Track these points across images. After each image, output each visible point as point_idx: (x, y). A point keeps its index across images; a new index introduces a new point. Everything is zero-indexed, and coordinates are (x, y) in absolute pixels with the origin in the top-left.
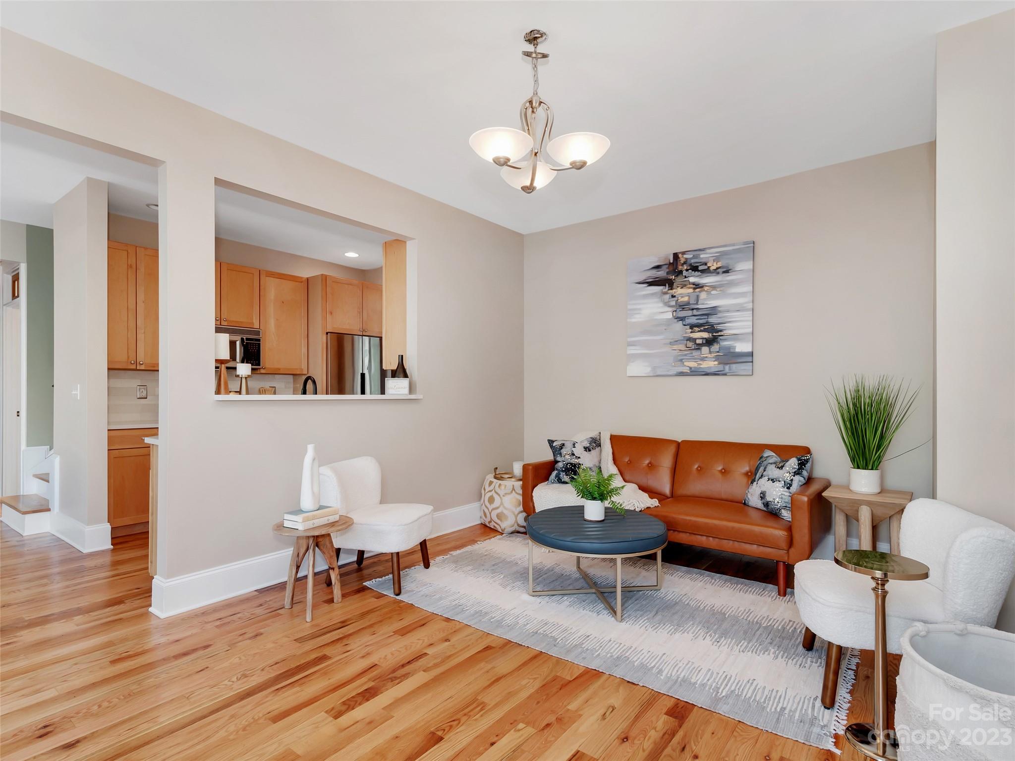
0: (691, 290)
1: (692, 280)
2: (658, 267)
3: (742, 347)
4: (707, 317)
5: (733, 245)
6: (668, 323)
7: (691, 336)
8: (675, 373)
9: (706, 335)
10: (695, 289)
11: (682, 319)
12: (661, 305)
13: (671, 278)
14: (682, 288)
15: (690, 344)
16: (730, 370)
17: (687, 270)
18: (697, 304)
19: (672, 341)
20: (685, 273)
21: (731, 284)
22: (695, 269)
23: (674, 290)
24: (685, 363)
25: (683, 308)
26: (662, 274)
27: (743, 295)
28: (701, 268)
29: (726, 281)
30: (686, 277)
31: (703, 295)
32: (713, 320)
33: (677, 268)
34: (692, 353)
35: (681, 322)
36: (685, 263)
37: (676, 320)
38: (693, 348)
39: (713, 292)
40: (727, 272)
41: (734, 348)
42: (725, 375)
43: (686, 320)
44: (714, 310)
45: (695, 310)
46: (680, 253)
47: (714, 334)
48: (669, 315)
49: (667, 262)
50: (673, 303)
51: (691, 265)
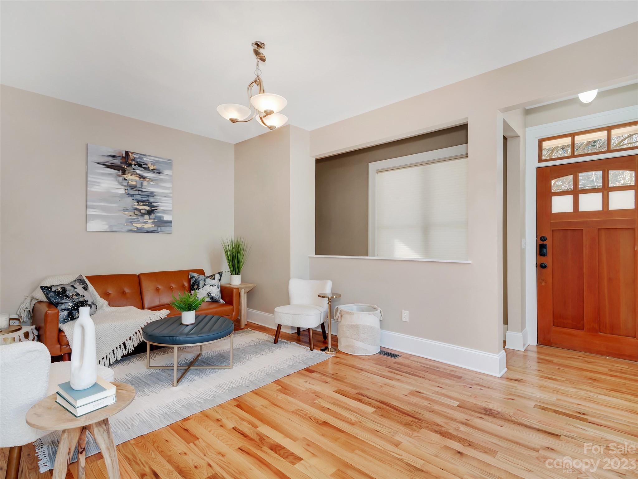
0: (138, 179)
1: (138, 172)
2: (114, 156)
3: (167, 218)
4: (147, 197)
5: (163, 159)
6: (121, 196)
7: (138, 207)
8: (127, 230)
9: (147, 208)
10: (140, 178)
11: (132, 195)
12: (116, 183)
13: (124, 166)
14: (131, 175)
15: (137, 212)
16: (161, 230)
17: (135, 165)
18: (141, 188)
19: (125, 209)
20: (133, 166)
21: (161, 180)
22: (140, 165)
23: (126, 176)
24: (134, 224)
25: (133, 189)
26: (117, 162)
27: (168, 188)
28: (144, 166)
29: (159, 178)
30: (134, 169)
31: (145, 183)
32: (151, 199)
33: (128, 161)
34: (138, 218)
35: (131, 197)
36: (133, 160)
37: (127, 196)
38: (139, 215)
39: (151, 183)
40: (159, 173)
41: (163, 217)
42: (158, 232)
43: (135, 197)
44: (152, 194)
45: (140, 191)
46: (130, 152)
47: (152, 208)
48: (123, 192)
49: (121, 155)
50: (126, 184)
51: (137, 162)
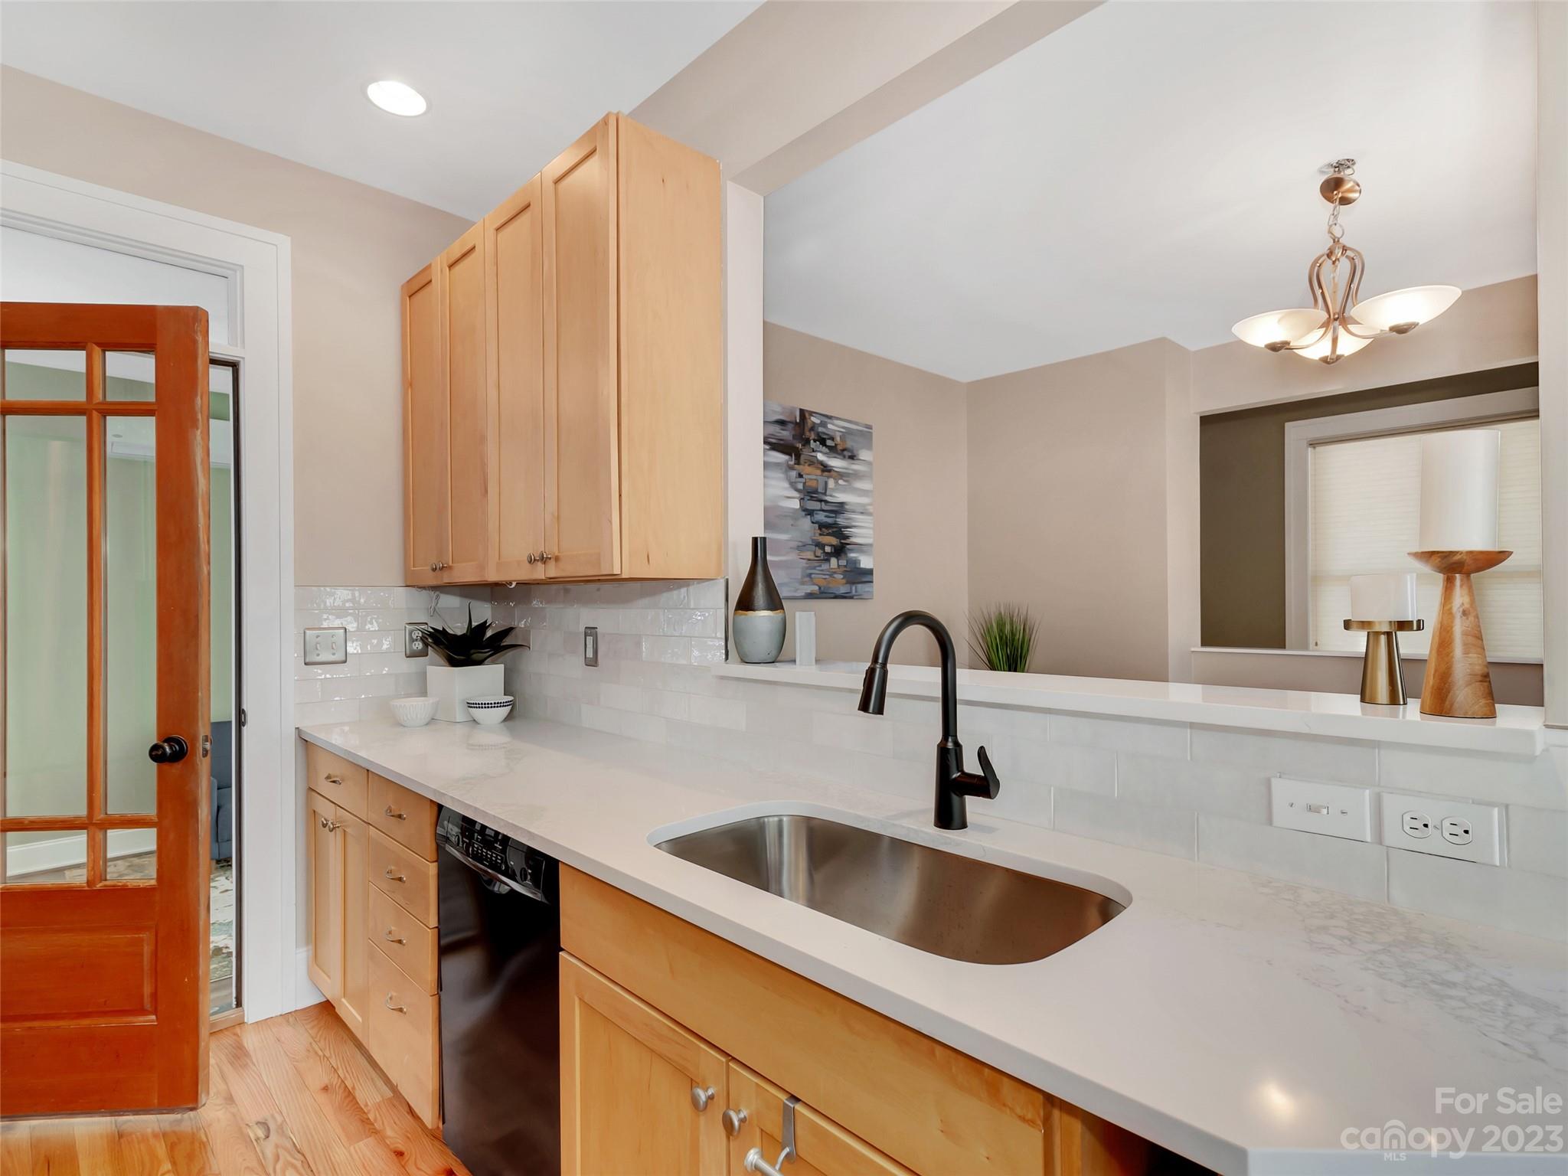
0: (819, 472)
1: (820, 457)
2: (782, 423)
3: (865, 562)
4: (834, 515)
5: (856, 423)
6: (793, 515)
7: (820, 540)
8: (803, 594)
9: (834, 541)
10: (823, 471)
11: (810, 513)
12: (786, 485)
13: (797, 445)
14: (809, 465)
15: (819, 552)
16: (856, 592)
17: (815, 441)
18: (825, 494)
19: (800, 544)
20: (813, 444)
21: (857, 475)
22: (823, 442)
23: (801, 467)
24: (814, 580)
25: (812, 497)
26: (786, 434)
27: (864, 493)
28: (829, 443)
29: (853, 470)
30: (813, 451)
31: (831, 483)
32: (841, 521)
33: (803, 433)
34: (820, 566)
35: (809, 517)
36: (812, 429)
37: (804, 513)
38: (822, 558)
39: (841, 482)
40: (852, 457)
41: (860, 561)
42: (851, 598)
43: (815, 516)
44: (840, 508)
45: (823, 503)
46: (807, 411)
47: (842, 541)
48: (795, 504)
49: (793, 419)
50: (800, 486)
51: (818, 434)
